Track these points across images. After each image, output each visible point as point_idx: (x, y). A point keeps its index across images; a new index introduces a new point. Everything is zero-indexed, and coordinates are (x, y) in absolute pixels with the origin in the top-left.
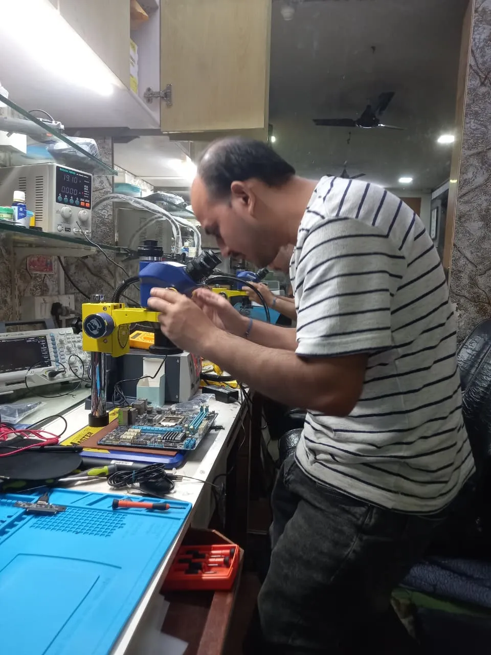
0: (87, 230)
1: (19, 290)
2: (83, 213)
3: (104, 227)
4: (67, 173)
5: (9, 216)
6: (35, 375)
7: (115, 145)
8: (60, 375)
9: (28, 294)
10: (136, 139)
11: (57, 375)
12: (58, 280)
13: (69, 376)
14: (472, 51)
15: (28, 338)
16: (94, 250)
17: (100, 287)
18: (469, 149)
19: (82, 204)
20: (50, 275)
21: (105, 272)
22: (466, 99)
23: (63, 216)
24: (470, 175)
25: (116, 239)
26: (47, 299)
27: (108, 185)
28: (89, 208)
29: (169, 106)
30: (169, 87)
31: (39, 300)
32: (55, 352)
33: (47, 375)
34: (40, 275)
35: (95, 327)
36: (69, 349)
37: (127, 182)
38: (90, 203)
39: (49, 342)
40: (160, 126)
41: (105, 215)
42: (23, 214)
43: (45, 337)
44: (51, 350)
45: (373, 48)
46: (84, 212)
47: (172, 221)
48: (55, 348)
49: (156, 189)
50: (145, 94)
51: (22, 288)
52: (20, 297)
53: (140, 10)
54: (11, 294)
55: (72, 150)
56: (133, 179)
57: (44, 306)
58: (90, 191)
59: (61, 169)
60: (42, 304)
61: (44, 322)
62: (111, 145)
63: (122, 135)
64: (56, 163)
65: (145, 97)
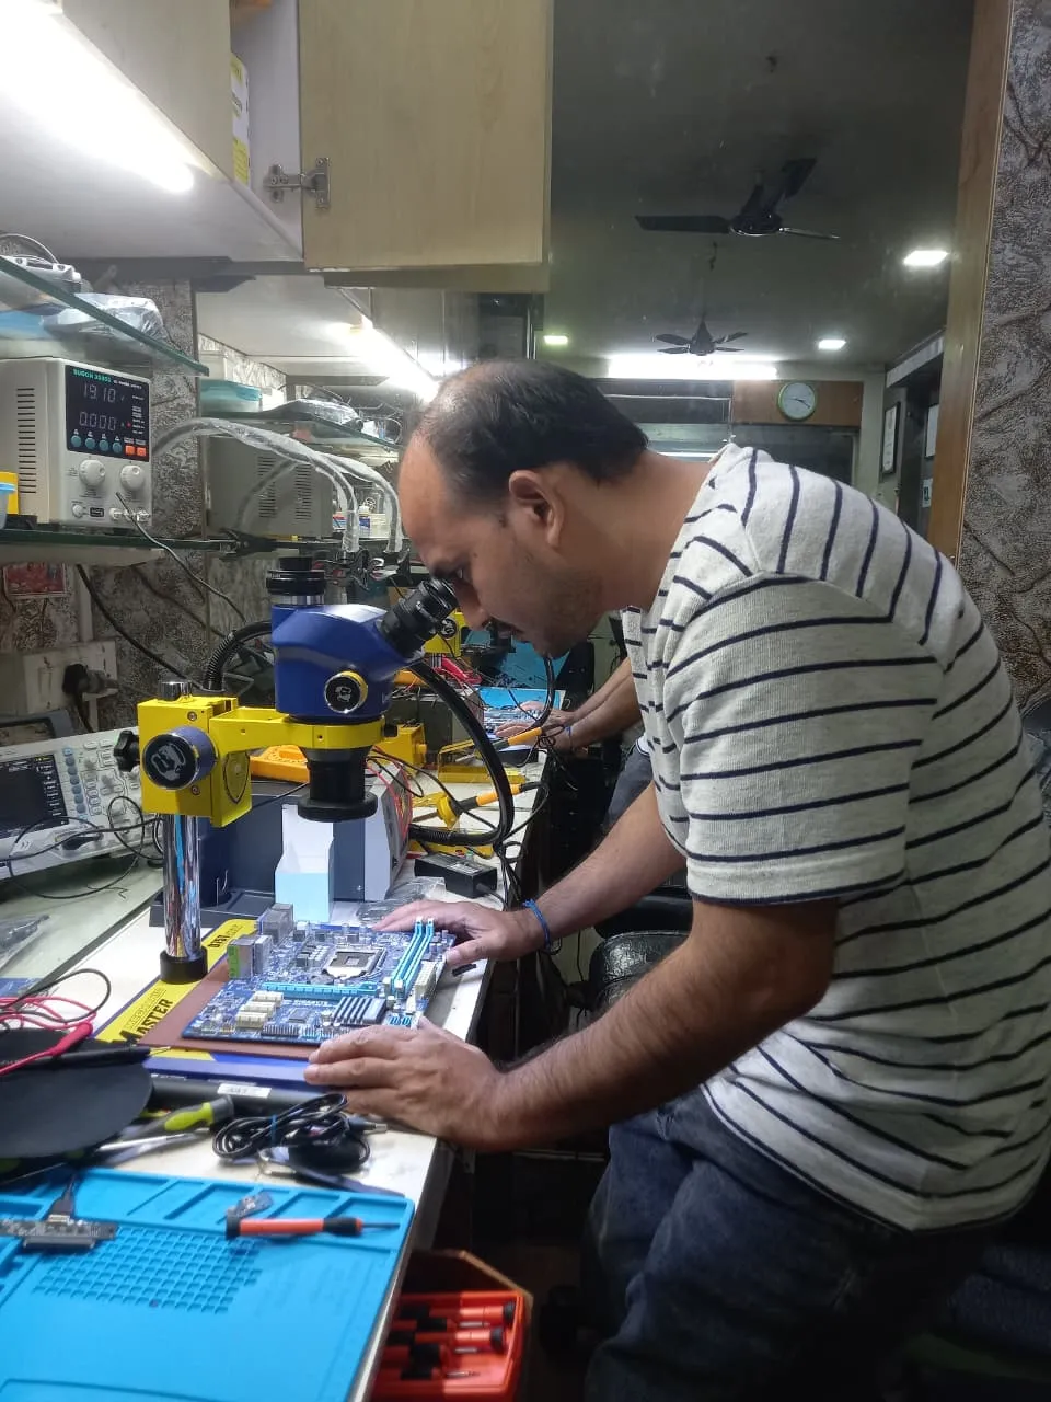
0: (141, 508)
2: (133, 472)
3: (178, 487)
4: (92, 380)
7: (199, 296)
8: (89, 843)
9: (8, 647)
10: (248, 283)
11: (84, 843)
12: (77, 608)
13: (110, 844)
14: (1011, 88)
15: (11, 763)
16: (157, 552)
17: (175, 623)
18: (1001, 310)
19: (130, 450)
20: (57, 599)
21: (185, 589)
22: (996, 196)
23: (84, 481)
24: (1001, 370)
25: (206, 503)
26: (53, 657)
27: (185, 390)
28: (145, 459)
29: (324, 207)
30: (323, 165)
31: (33, 663)
32: (77, 792)
33: (59, 845)
34: (35, 601)
35: (171, 763)
36: (108, 783)
37: (227, 377)
38: (147, 447)
39: (62, 767)
40: (303, 256)
41: (180, 460)
43: (52, 757)
44: (67, 786)
45: (772, 60)
46: (135, 470)
47: (338, 479)
48: (75, 782)
49: (290, 381)
50: (267, 180)
55: (99, 328)
56: (240, 362)
57: (46, 676)
58: (145, 417)
59: (75, 372)
60: (40, 671)
61: (47, 721)
62: (188, 296)
63: (215, 274)
64: (66, 358)
65: (268, 186)
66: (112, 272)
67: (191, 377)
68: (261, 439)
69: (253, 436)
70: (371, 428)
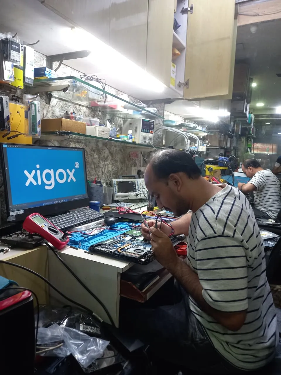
0: (151, 141)
1: (127, 164)
2: (151, 135)
3: (158, 139)
4: (146, 121)
5: (127, 139)
6: (131, 195)
7: (166, 105)
8: (139, 195)
9: (130, 166)
10: (174, 102)
11: (138, 196)
12: (140, 161)
13: (142, 196)
15: (129, 181)
16: (154, 149)
19: (150, 132)
20: (137, 159)
23: (143, 137)
25: (164, 144)
26: (136, 168)
27: (161, 122)
28: (153, 133)
30: (188, 80)
31: (133, 168)
32: (138, 187)
33: (135, 195)
34: (134, 159)
36: (143, 186)
37: (170, 119)
38: (153, 131)
39: (136, 183)
41: (159, 134)
42: (131, 138)
43: (135, 181)
44: (137, 186)
47: (185, 136)
48: (138, 186)
49: (185, 119)
50: (178, 84)
51: (128, 164)
52: (127, 167)
53: (177, 52)
54: (124, 165)
55: (148, 113)
57: (135, 171)
58: (153, 127)
59: (144, 120)
60: (134, 170)
61: (134, 176)
62: (163, 106)
63: (168, 101)
64: (142, 118)
65: (178, 85)
66: (151, 102)
67: (163, 120)
68: (172, 130)
69: (171, 129)
70: (199, 128)
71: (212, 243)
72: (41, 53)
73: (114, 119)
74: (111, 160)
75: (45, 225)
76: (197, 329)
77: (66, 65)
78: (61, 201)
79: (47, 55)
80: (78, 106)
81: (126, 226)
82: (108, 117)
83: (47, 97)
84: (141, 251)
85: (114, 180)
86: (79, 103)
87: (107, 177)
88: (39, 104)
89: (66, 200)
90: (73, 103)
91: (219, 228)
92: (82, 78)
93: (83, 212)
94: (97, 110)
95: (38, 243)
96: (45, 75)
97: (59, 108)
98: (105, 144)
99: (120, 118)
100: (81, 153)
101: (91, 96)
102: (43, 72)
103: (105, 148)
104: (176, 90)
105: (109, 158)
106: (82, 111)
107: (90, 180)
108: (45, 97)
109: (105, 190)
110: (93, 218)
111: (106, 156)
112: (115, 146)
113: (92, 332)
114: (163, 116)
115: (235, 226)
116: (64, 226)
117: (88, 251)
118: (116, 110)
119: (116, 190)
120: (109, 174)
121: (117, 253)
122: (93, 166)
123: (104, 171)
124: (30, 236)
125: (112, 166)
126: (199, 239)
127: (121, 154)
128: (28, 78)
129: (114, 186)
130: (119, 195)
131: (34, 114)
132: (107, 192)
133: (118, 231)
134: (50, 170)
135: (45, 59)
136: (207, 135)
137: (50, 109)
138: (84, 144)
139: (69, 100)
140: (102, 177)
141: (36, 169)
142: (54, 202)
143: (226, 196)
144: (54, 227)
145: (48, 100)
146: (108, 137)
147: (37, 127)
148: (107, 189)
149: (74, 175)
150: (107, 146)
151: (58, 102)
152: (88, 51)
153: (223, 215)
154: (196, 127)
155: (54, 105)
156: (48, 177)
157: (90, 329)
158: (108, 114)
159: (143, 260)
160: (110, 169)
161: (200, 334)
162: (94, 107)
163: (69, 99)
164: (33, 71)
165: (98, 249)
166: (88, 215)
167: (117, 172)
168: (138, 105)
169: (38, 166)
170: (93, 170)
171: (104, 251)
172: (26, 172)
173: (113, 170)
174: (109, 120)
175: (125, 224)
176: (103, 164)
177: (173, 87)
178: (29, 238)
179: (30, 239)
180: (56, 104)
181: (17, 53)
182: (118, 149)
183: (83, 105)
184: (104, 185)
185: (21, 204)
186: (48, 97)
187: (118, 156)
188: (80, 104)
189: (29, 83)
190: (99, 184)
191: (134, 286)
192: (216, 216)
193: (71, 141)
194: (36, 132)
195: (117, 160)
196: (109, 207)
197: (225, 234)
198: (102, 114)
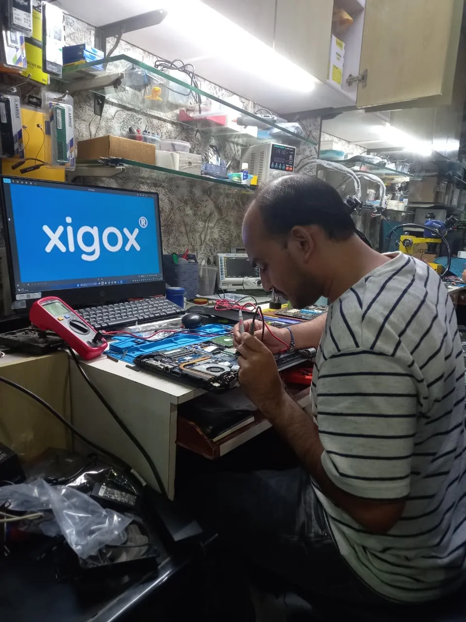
4: (280, 148)
5: (238, 178)
6: (249, 281)
7: (323, 121)
10: (340, 115)
19: (287, 168)
27: (315, 153)
28: (292, 171)
29: (364, 86)
30: (366, 71)
33: (256, 283)
37: (334, 149)
38: (293, 167)
40: (356, 104)
42: (246, 177)
47: (354, 177)
50: (347, 80)
53: (347, 16)
55: (282, 133)
56: (347, 145)
58: (293, 158)
59: (275, 146)
62: (320, 122)
63: (328, 113)
64: (273, 142)
65: (347, 82)
67: (317, 148)
68: (330, 165)
70: (392, 166)
71: (350, 364)
72: (85, 22)
73: (225, 146)
74: (218, 220)
75: (65, 317)
76: (313, 517)
77: (134, 45)
78: (112, 283)
79: (97, 26)
80: (155, 121)
81: (220, 330)
82: (213, 142)
83: (96, 102)
84: (219, 370)
85: (220, 255)
86: (157, 115)
87: (210, 250)
88: (70, 110)
89: (121, 282)
90: (146, 115)
91: (366, 336)
92: (158, 66)
93: (149, 303)
94: (192, 130)
95: (51, 346)
96: (84, 58)
97: (120, 123)
98: (207, 192)
99: (237, 144)
100: (151, 201)
101: (172, 98)
102: (81, 53)
103: (206, 198)
104: (343, 91)
105: (215, 216)
106: (164, 130)
107: (177, 253)
108: (92, 102)
109: (204, 270)
110: (164, 314)
111: (208, 213)
112: (227, 196)
113: (119, 500)
114: (318, 140)
115: (400, 335)
116: (106, 323)
117: (132, 365)
118: (223, 127)
119: (222, 272)
120: (214, 245)
121: (176, 370)
122: (183, 229)
123: (205, 238)
124: (43, 335)
125: (220, 231)
126: (327, 356)
127: (237, 211)
128: (51, 63)
129: (220, 265)
130: (227, 281)
131: (61, 128)
132: (207, 275)
133: (202, 338)
134: (92, 228)
135: (93, 32)
136: (409, 180)
137: (103, 124)
138: (167, 188)
139: (139, 109)
140: (201, 249)
141: (66, 225)
142: (99, 283)
143: (394, 275)
144: (82, 321)
145: (98, 107)
146: (198, 173)
147: (67, 151)
148: (208, 269)
149: (137, 239)
150: (210, 194)
151: (117, 111)
152: (161, 12)
153: (377, 313)
154: (385, 164)
155: (109, 117)
156: (88, 239)
157: (117, 496)
158: (213, 137)
159: (216, 385)
160: (216, 236)
161: (318, 526)
162: (187, 122)
163: (139, 107)
164: (60, 50)
165: (148, 362)
166: (155, 309)
167: (230, 242)
168: (263, 117)
169: (69, 220)
170: (183, 236)
171: (157, 366)
172: (46, 229)
173: (222, 237)
174: (214, 146)
175: (217, 327)
176: (203, 226)
177: (338, 87)
178: (40, 338)
179: (41, 340)
180: (113, 115)
181: (26, 13)
182: (232, 201)
183: (166, 118)
184: (204, 263)
185: (37, 283)
186: (99, 102)
187: (232, 214)
188: (159, 116)
189: (54, 71)
190: (193, 261)
191: (198, 430)
192: (363, 312)
193: (143, 183)
194: (66, 159)
195: (231, 221)
196: (206, 300)
197: (376, 349)
198: (202, 136)
